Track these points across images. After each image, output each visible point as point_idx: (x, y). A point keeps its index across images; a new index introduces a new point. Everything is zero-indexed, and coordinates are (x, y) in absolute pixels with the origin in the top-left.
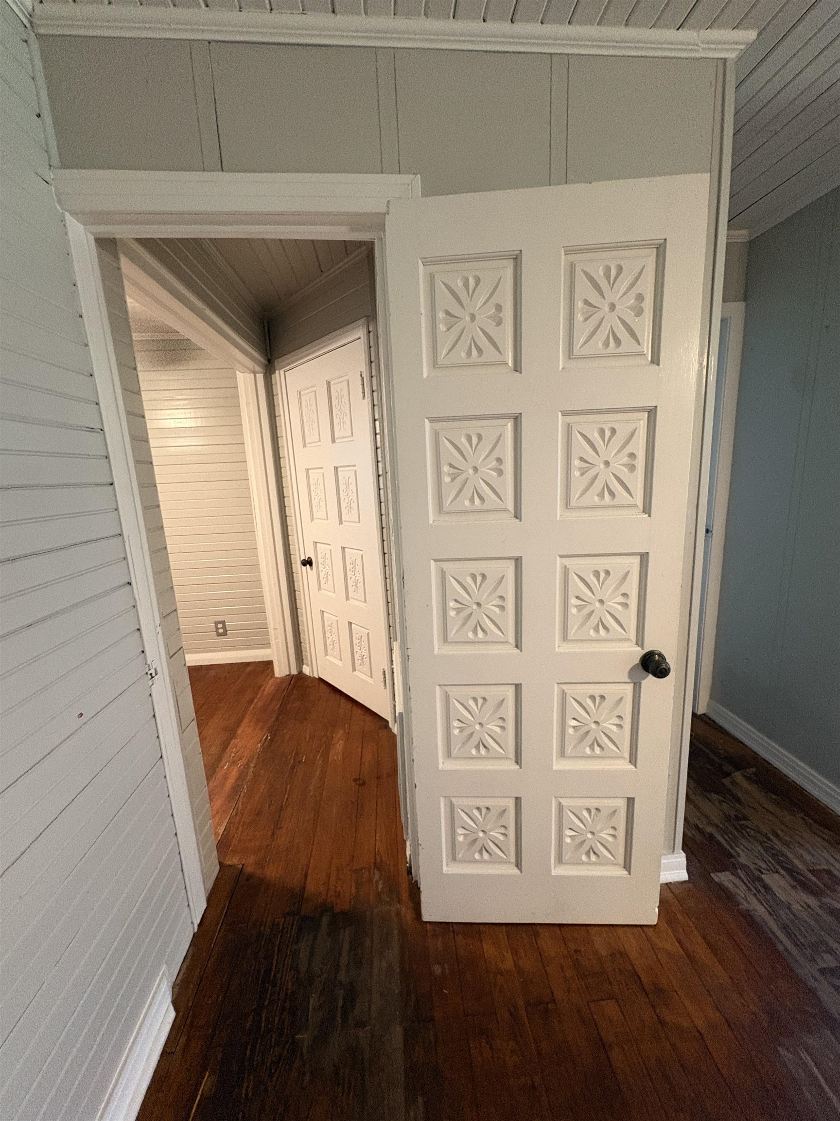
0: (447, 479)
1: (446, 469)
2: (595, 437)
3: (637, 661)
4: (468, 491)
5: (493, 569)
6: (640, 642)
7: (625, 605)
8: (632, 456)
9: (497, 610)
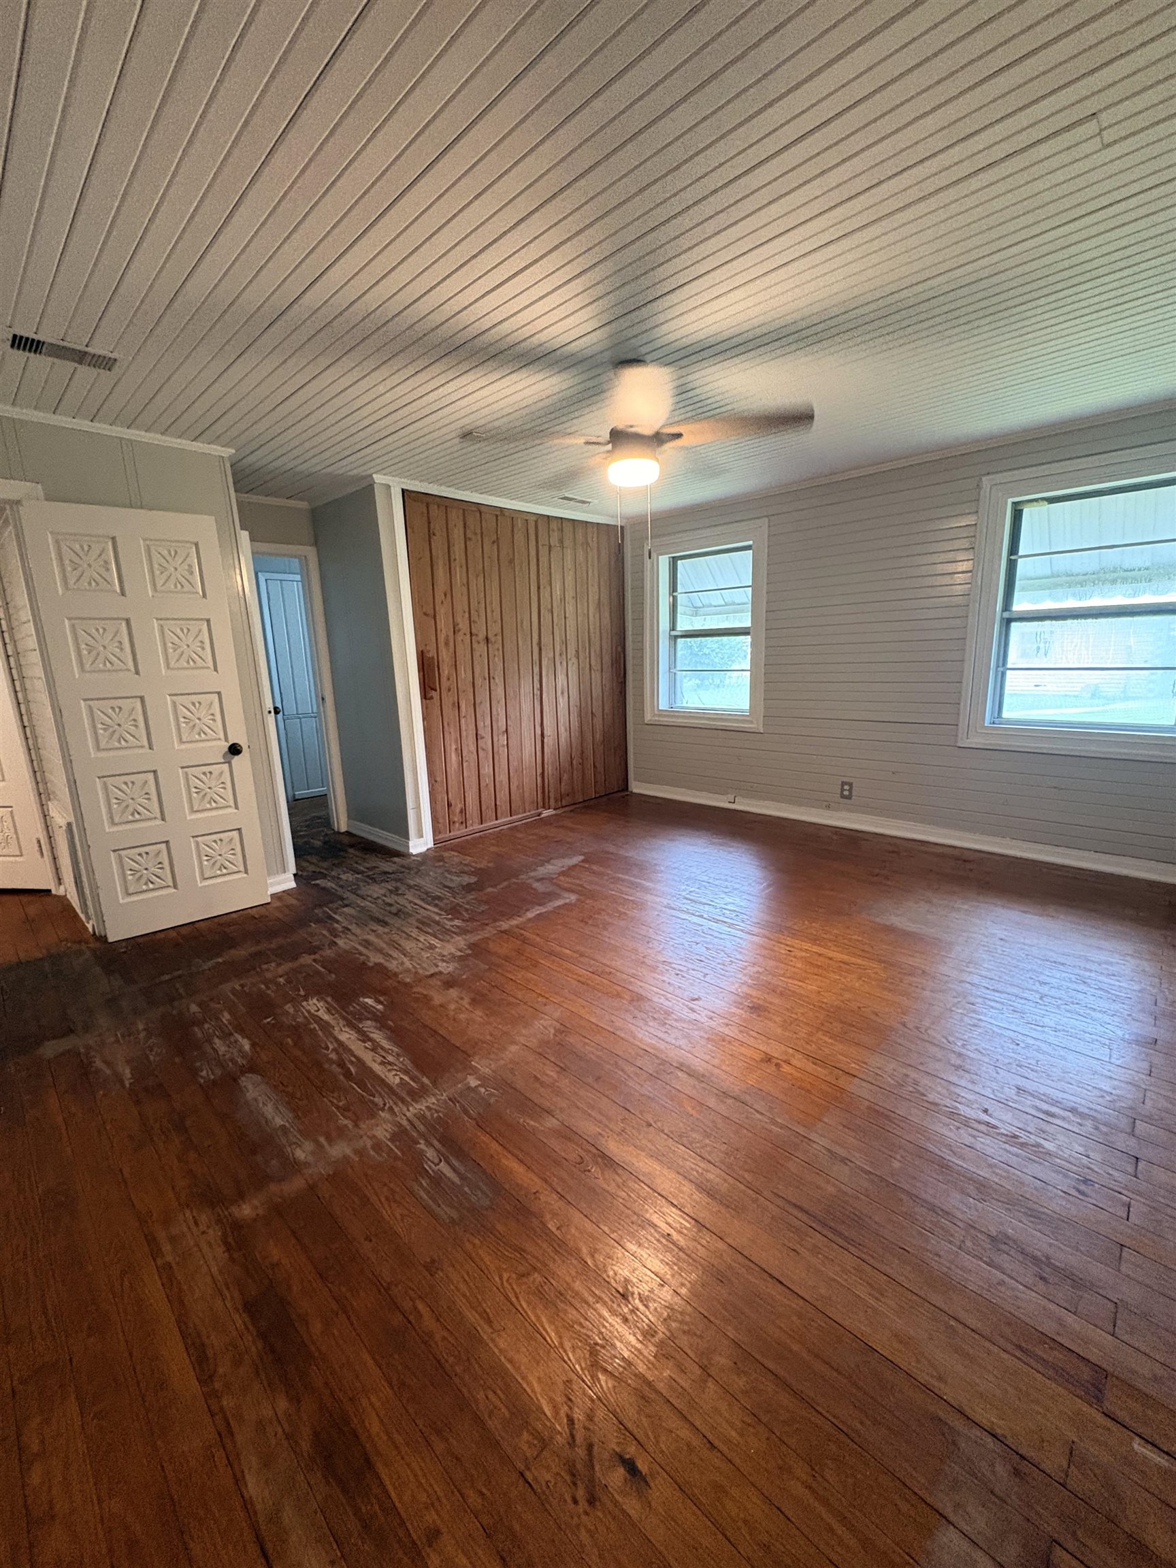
0: (85, 652)
1: (83, 646)
2: (178, 631)
3: (227, 750)
4: (101, 659)
5: (125, 704)
6: (226, 740)
7: (214, 720)
8: (202, 642)
9: (133, 728)
